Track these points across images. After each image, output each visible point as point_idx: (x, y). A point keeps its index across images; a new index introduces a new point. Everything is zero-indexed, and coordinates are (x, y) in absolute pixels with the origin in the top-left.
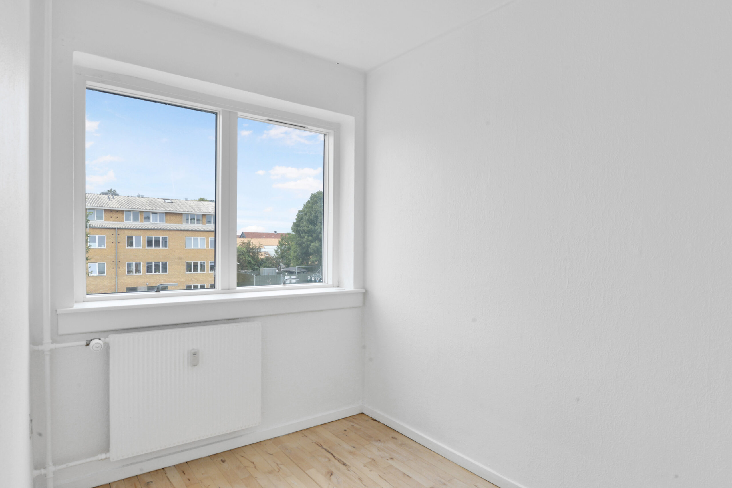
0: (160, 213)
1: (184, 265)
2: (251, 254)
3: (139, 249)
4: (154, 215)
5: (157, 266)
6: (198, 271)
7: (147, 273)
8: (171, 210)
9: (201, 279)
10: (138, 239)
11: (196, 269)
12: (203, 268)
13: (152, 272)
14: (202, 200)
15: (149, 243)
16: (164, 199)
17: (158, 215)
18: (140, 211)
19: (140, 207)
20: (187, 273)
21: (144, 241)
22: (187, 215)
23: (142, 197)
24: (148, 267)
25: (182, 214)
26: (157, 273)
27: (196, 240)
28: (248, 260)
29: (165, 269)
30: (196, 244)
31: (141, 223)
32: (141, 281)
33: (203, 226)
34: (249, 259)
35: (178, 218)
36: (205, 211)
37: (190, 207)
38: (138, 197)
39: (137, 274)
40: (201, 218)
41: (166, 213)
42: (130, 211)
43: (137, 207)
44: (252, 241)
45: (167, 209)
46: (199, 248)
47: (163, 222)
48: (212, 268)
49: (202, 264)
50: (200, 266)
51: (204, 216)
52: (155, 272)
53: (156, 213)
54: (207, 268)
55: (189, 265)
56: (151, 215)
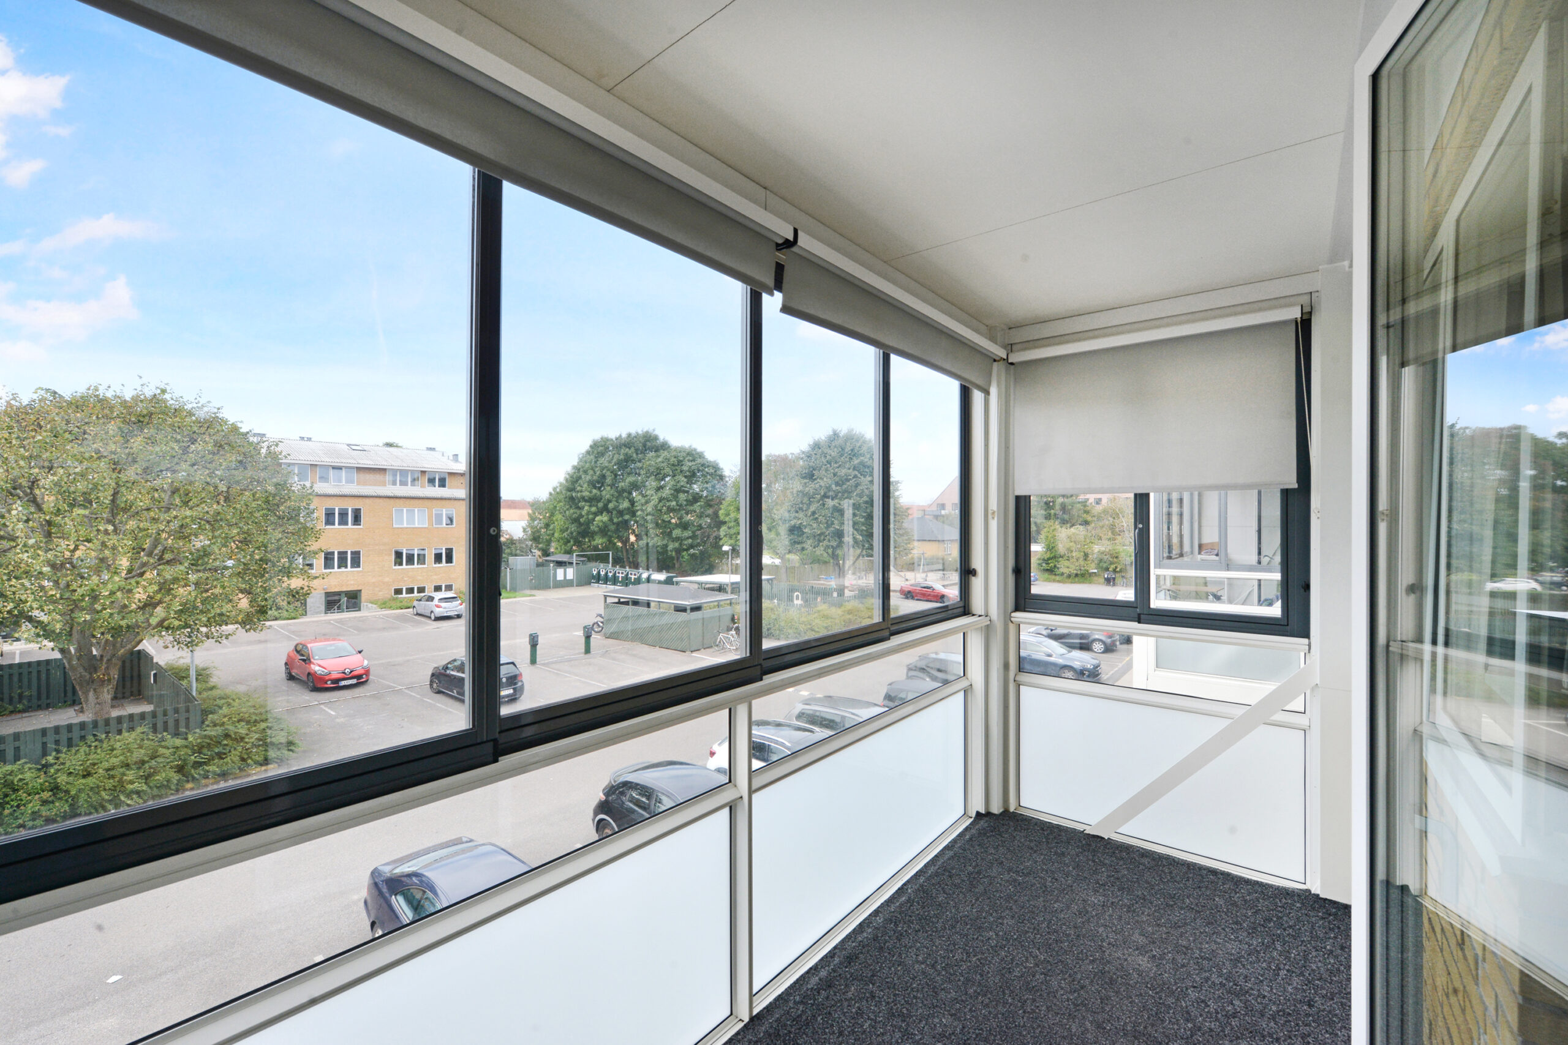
0: (346, 467)
1: (389, 555)
4: (335, 471)
5: (342, 557)
6: (413, 564)
7: (325, 569)
8: (366, 462)
9: (419, 578)
11: (410, 562)
12: (422, 559)
13: (333, 568)
15: (329, 519)
16: (348, 445)
17: (344, 471)
18: (311, 465)
19: (312, 458)
20: (395, 568)
21: (321, 515)
22: (394, 471)
23: (309, 439)
24: (326, 558)
25: (384, 470)
26: (343, 569)
27: (411, 513)
29: (356, 562)
30: (411, 521)
31: (314, 485)
32: (314, 583)
33: (422, 489)
35: (378, 476)
36: (426, 466)
37: (396, 457)
38: (303, 439)
40: (419, 477)
41: (357, 468)
42: (294, 464)
43: (307, 458)
45: (360, 461)
46: (417, 526)
47: (353, 483)
48: (438, 558)
49: (422, 552)
50: (418, 555)
51: (423, 472)
52: (339, 567)
53: (340, 468)
54: (430, 558)
55: (399, 555)
56: (331, 471)
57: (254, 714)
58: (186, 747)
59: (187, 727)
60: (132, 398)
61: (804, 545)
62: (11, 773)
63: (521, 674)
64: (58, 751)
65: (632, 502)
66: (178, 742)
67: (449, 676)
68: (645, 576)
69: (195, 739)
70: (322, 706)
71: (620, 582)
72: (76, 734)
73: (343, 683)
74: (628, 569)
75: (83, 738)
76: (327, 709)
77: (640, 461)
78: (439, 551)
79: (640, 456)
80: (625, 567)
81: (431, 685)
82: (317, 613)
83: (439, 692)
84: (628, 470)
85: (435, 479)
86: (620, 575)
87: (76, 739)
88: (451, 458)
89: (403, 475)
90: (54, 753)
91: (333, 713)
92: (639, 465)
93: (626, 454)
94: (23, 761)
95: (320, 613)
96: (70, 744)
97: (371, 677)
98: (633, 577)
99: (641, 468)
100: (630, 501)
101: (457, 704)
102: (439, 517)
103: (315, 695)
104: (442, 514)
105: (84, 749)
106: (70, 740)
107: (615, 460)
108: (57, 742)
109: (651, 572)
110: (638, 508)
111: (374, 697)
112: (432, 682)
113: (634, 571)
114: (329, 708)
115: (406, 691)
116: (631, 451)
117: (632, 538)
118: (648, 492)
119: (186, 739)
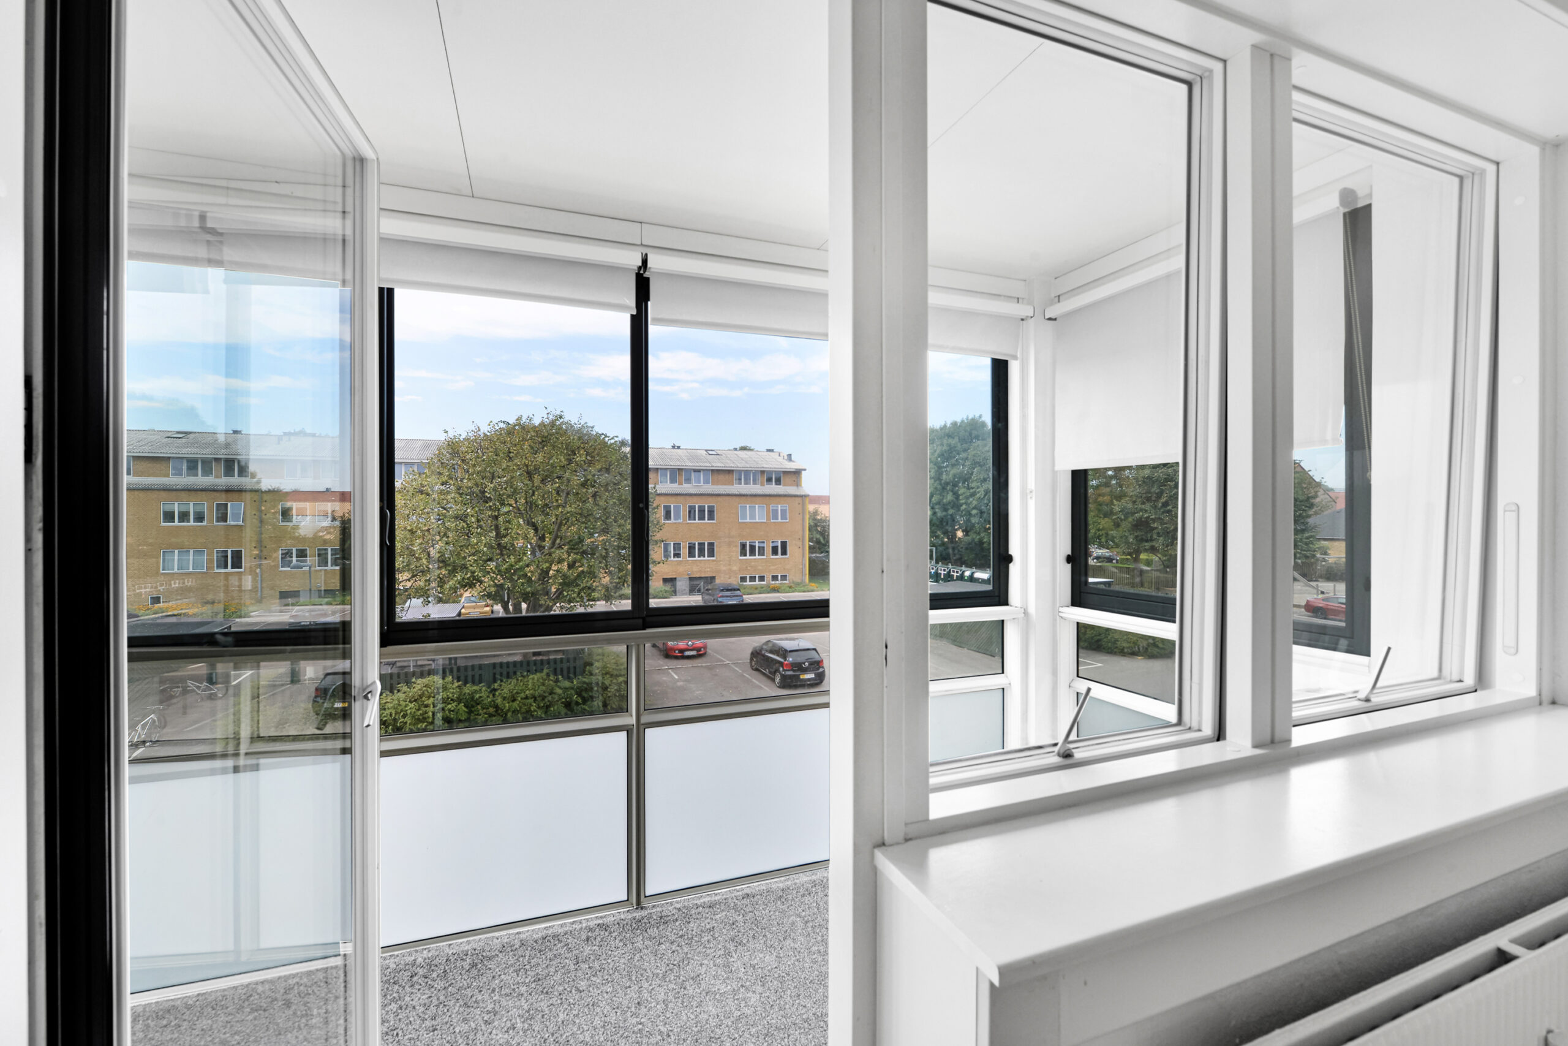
0: (704, 470)
1: (736, 546)
2: (819, 529)
3: (679, 523)
4: (696, 473)
5: (752, 548)
6: (755, 555)
7: (689, 557)
8: (718, 465)
9: (760, 568)
10: (677, 508)
11: (752, 553)
12: (762, 551)
13: (695, 557)
14: (743, 449)
15: (691, 515)
16: (706, 451)
17: (702, 473)
18: (679, 469)
19: (678, 463)
20: (740, 558)
21: (684, 512)
22: (740, 472)
23: (679, 447)
24: (689, 547)
25: (733, 471)
26: (702, 558)
27: (752, 509)
28: (817, 539)
29: (711, 553)
30: (753, 516)
31: (680, 486)
32: (681, 569)
33: (762, 487)
34: (818, 536)
35: (727, 477)
36: (765, 466)
37: (742, 460)
38: (674, 447)
39: (676, 559)
40: (759, 476)
41: (712, 470)
42: (666, 469)
43: (674, 464)
44: (820, 510)
45: (714, 464)
46: (757, 520)
47: (709, 483)
48: (775, 551)
49: (762, 545)
50: (759, 547)
51: (763, 472)
52: (699, 557)
53: (699, 471)
54: (768, 550)
55: (743, 546)
56: (693, 474)
57: (617, 670)
58: (572, 688)
59: (575, 674)
60: (540, 425)
61: (1154, 543)
62: (476, 692)
63: (822, 660)
64: (502, 681)
65: (956, 495)
66: (567, 684)
67: (764, 656)
68: (967, 574)
69: (577, 683)
70: (670, 671)
71: (942, 580)
72: (511, 670)
73: (687, 653)
74: (950, 566)
75: (515, 673)
76: (673, 674)
77: (965, 450)
78: (775, 544)
79: (965, 446)
80: (947, 565)
81: (751, 662)
82: (683, 594)
83: (757, 670)
84: (953, 461)
85: (772, 478)
86: (942, 572)
87: (511, 674)
88: (786, 457)
89: (745, 475)
90: (499, 682)
91: (676, 677)
92: (963, 455)
93: (949, 445)
94: (483, 684)
95: (686, 594)
96: (508, 677)
97: (708, 650)
98: (955, 574)
99: (967, 459)
100: (954, 494)
101: (769, 682)
102: (775, 512)
103: (667, 660)
104: (777, 510)
105: (514, 681)
106: (508, 673)
107: (938, 452)
108: (501, 675)
109: (974, 570)
110: (962, 502)
111: (709, 668)
112: (751, 660)
113: (957, 569)
114: (675, 673)
115: (733, 666)
116: (953, 442)
117: (960, 534)
118: (974, 485)
119: (573, 682)
